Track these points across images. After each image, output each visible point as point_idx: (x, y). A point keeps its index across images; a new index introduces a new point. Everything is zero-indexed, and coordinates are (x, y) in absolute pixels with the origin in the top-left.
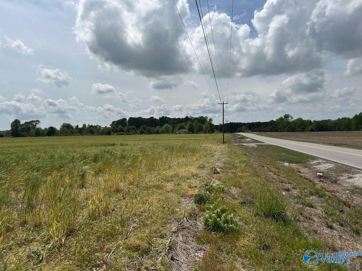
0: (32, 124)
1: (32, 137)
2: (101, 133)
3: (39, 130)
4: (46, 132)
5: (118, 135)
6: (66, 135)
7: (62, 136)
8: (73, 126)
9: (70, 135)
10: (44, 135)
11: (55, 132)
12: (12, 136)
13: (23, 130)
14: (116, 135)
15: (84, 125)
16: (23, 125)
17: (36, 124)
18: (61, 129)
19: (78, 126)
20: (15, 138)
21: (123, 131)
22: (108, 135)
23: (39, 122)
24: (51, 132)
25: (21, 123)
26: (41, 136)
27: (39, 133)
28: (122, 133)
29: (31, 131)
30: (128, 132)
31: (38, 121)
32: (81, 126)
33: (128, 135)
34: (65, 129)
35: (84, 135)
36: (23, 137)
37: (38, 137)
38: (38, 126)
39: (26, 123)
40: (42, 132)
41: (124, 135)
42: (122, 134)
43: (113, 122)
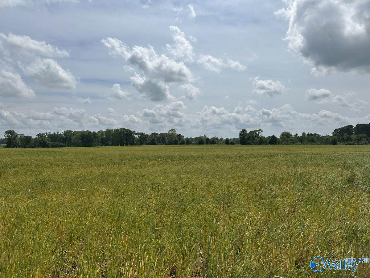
0: (256, 133)
1: (256, 145)
2: (325, 142)
3: (262, 138)
4: (268, 141)
5: (346, 144)
6: (288, 144)
7: (283, 144)
8: (292, 134)
9: (291, 144)
10: (267, 144)
11: (276, 140)
12: (240, 143)
13: (249, 139)
14: (343, 144)
15: (304, 134)
16: (249, 134)
17: (259, 133)
18: (281, 137)
19: (297, 135)
20: (243, 145)
21: (351, 141)
22: (333, 145)
23: (262, 131)
24: (273, 140)
25: (247, 133)
26: (264, 144)
27: (263, 141)
28: (350, 142)
29: (255, 139)
30: (358, 141)
31: (260, 130)
32: (300, 135)
33: (358, 144)
34: (285, 137)
35: (305, 144)
36: (249, 144)
37: (262, 145)
38: (260, 135)
39: (250, 132)
40: (265, 140)
41: (354, 145)
42: (351, 144)
43: (336, 130)
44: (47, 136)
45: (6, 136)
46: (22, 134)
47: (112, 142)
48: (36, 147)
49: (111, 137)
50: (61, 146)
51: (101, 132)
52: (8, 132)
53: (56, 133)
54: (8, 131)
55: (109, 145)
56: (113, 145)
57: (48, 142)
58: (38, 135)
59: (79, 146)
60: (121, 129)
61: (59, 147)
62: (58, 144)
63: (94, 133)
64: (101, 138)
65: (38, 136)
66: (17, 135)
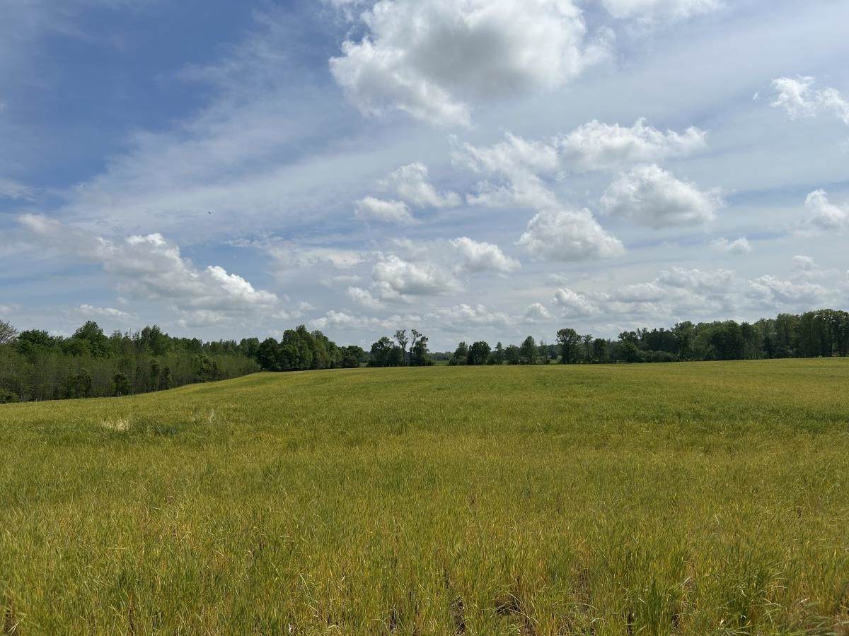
44: (639, 338)
45: (559, 340)
46: (588, 336)
47: (797, 347)
48: (615, 362)
49: (793, 335)
50: (668, 360)
51: (763, 324)
52: (563, 333)
53: (658, 330)
54: (562, 330)
55: (786, 356)
56: (798, 355)
57: (639, 352)
58: (622, 336)
59: (708, 358)
60: (821, 312)
61: (662, 361)
62: (661, 355)
63: (745, 326)
64: (763, 337)
65: (623, 338)
66: (579, 337)
